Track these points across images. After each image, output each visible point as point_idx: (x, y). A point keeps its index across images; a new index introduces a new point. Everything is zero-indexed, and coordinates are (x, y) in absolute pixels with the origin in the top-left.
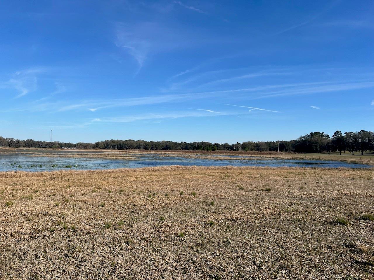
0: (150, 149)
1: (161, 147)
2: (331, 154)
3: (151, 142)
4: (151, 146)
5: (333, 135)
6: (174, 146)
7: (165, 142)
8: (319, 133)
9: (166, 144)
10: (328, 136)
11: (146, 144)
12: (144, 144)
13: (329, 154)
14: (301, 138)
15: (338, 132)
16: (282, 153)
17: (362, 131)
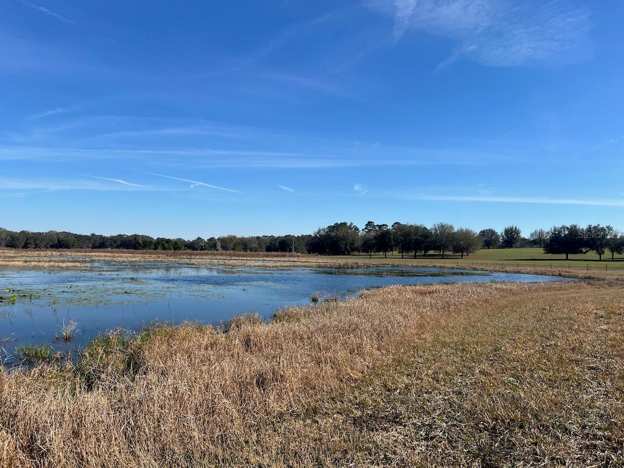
0: (22, 248)
1: (48, 243)
2: (372, 257)
3: (23, 232)
4: (25, 241)
5: (364, 228)
6: (77, 242)
7: (57, 234)
8: (345, 224)
9: (58, 237)
10: (357, 229)
11: (11, 237)
12: (7, 236)
13: (369, 257)
14: (319, 231)
15: (370, 224)
16: (299, 254)
17: (397, 223)
